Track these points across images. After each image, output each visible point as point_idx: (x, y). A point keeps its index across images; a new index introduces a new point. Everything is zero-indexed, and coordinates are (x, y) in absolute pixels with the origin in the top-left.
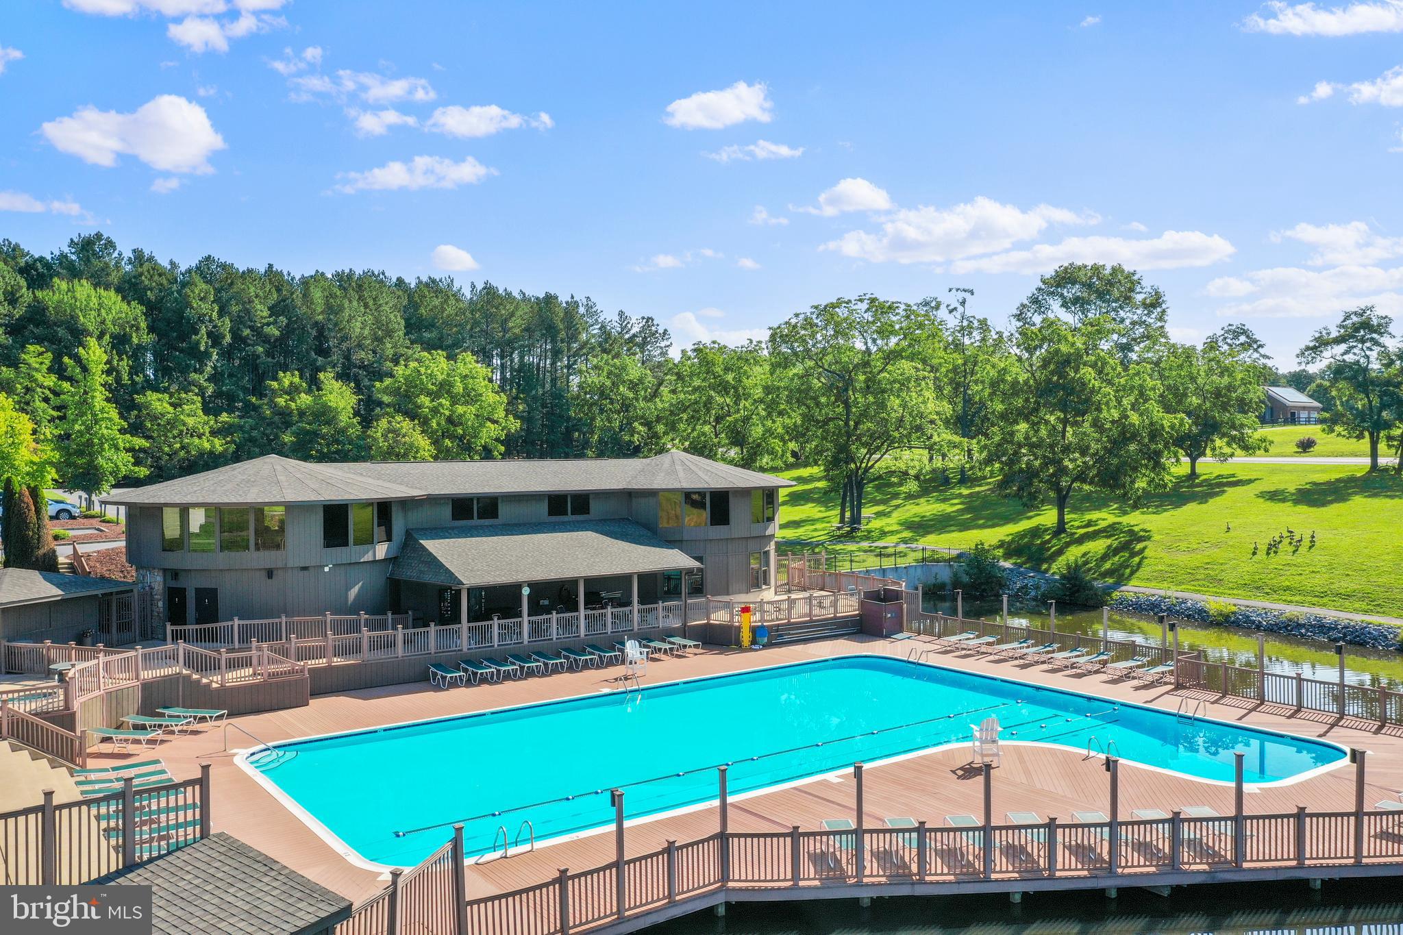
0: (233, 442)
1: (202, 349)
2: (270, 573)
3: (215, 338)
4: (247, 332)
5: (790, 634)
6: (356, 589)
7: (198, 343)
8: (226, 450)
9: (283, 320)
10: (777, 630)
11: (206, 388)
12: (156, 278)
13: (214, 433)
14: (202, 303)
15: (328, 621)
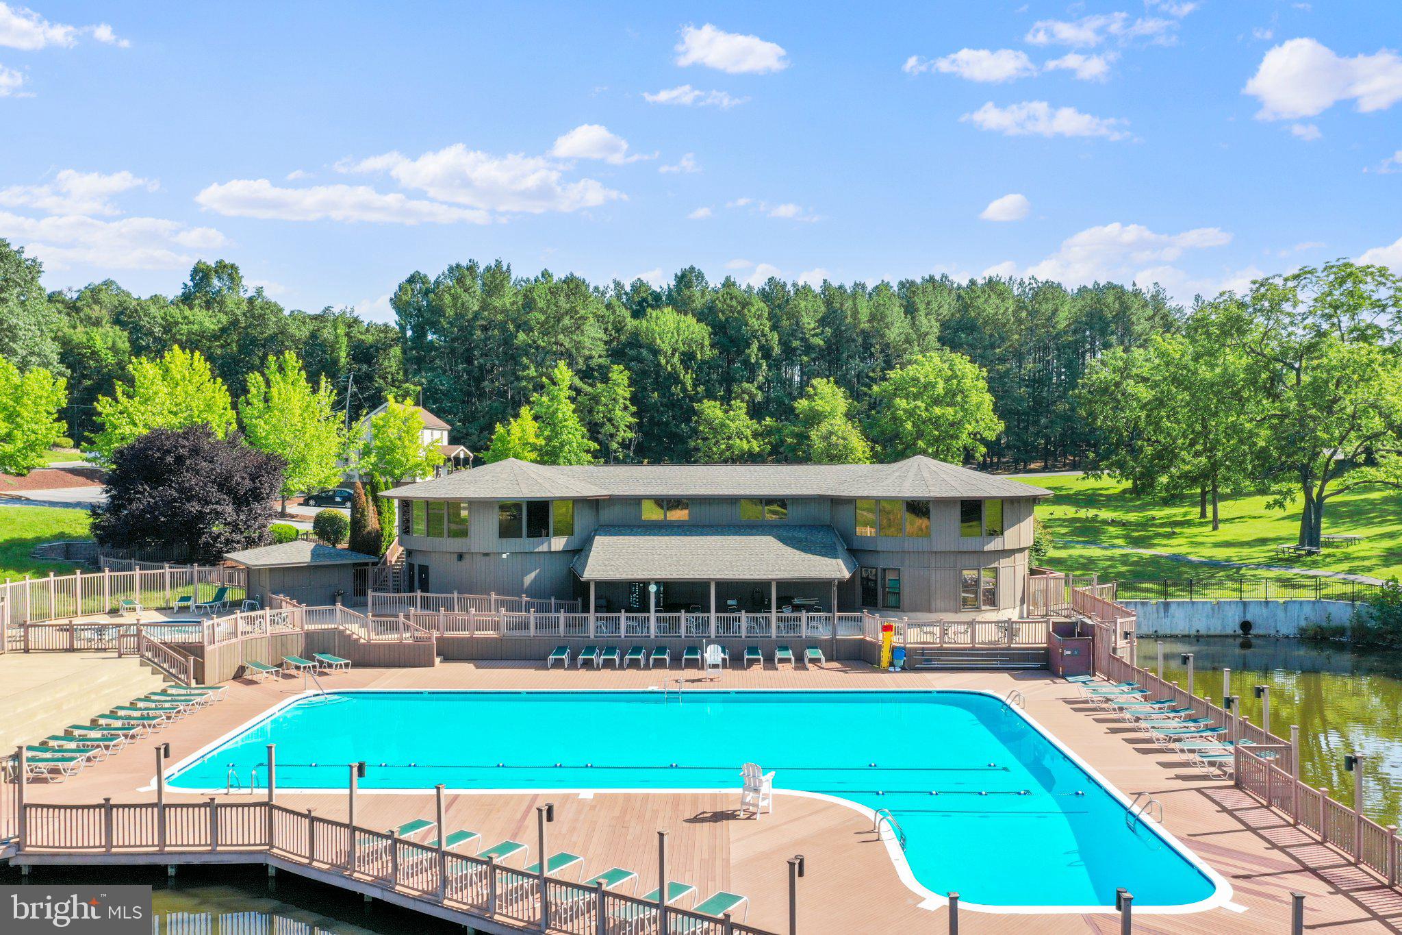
0: (770, 443)
1: (753, 361)
2: (461, 557)
3: (766, 352)
4: (796, 343)
5: (939, 660)
6: (533, 575)
7: (749, 356)
8: (763, 450)
9: (828, 331)
10: (923, 654)
11: (756, 395)
12: (728, 301)
13: (756, 435)
14: (757, 320)
15: (493, 600)
